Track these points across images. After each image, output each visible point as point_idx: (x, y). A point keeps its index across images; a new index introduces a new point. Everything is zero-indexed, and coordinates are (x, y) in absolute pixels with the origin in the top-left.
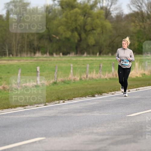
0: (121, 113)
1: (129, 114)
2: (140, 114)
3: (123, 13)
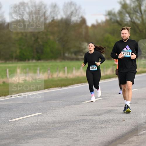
0: (4, 118)
1: (11, 119)
2: (22, 119)
3: (5, 21)
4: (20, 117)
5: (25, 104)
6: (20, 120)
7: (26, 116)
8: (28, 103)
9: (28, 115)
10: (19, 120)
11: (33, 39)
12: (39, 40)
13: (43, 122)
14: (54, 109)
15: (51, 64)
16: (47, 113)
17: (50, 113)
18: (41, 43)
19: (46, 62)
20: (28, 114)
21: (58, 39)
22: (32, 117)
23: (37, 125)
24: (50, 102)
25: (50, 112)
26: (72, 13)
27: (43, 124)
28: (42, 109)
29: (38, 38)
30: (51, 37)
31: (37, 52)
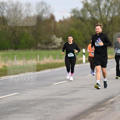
5: (5, 85)
7: (5, 95)
8: (7, 85)
9: (7, 95)
11: (11, 32)
12: (16, 33)
13: (19, 100)
14: (28, 90)
15: (26, 53)
16: (22, 93)
17: (25, 93)
18: (17, 35)
19: (22, 51)
21: (31, 32)
22: (10, 96)
23: (15, 103)
24: (25, 84)
25: (25, 92)
26: (43, 11)
27: (19, 102)
28: (19, 90)
29: (15, 31)
30: (26, 31)
31: (15, 43)
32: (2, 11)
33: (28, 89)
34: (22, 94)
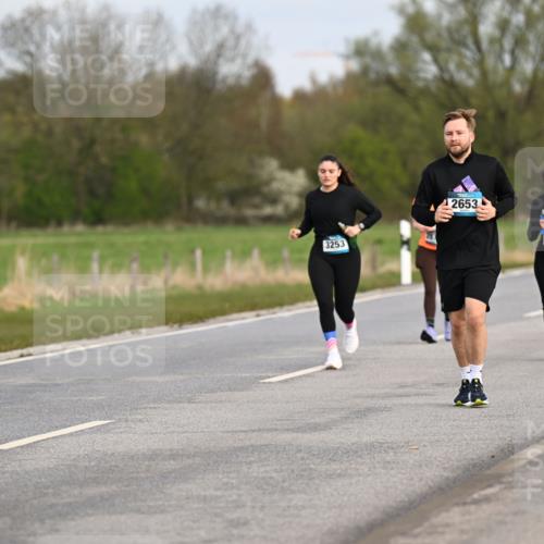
4: (29, 436)
6: (28, 445)
7: (49, 431)
8: (57, 385)
9: (57, 428)
10: (22, 447)
11: (76, 144)
12: (98, 148)
13: (113, 454)
14: (152, 405)
15: (141, 238)
16: (127, 421)
17: (140, 421)
18: (104, 160)
19: (126, 230)
20: (57, 424)
21: (167, 145)
22: (71, 434)
23: (93, 464)
24: (138, 379)
25: (140, 417)
26: (220, 49)
27: (113, 463)
28: (109, 406)
29: (93, 142)
30: (144, 139)
31: (92, 193)
32: (32, 48)
33: (154, 401)
34: (124, 424)
